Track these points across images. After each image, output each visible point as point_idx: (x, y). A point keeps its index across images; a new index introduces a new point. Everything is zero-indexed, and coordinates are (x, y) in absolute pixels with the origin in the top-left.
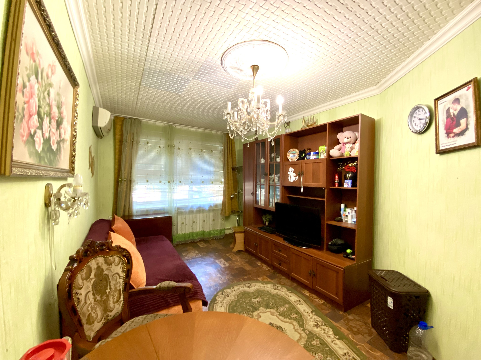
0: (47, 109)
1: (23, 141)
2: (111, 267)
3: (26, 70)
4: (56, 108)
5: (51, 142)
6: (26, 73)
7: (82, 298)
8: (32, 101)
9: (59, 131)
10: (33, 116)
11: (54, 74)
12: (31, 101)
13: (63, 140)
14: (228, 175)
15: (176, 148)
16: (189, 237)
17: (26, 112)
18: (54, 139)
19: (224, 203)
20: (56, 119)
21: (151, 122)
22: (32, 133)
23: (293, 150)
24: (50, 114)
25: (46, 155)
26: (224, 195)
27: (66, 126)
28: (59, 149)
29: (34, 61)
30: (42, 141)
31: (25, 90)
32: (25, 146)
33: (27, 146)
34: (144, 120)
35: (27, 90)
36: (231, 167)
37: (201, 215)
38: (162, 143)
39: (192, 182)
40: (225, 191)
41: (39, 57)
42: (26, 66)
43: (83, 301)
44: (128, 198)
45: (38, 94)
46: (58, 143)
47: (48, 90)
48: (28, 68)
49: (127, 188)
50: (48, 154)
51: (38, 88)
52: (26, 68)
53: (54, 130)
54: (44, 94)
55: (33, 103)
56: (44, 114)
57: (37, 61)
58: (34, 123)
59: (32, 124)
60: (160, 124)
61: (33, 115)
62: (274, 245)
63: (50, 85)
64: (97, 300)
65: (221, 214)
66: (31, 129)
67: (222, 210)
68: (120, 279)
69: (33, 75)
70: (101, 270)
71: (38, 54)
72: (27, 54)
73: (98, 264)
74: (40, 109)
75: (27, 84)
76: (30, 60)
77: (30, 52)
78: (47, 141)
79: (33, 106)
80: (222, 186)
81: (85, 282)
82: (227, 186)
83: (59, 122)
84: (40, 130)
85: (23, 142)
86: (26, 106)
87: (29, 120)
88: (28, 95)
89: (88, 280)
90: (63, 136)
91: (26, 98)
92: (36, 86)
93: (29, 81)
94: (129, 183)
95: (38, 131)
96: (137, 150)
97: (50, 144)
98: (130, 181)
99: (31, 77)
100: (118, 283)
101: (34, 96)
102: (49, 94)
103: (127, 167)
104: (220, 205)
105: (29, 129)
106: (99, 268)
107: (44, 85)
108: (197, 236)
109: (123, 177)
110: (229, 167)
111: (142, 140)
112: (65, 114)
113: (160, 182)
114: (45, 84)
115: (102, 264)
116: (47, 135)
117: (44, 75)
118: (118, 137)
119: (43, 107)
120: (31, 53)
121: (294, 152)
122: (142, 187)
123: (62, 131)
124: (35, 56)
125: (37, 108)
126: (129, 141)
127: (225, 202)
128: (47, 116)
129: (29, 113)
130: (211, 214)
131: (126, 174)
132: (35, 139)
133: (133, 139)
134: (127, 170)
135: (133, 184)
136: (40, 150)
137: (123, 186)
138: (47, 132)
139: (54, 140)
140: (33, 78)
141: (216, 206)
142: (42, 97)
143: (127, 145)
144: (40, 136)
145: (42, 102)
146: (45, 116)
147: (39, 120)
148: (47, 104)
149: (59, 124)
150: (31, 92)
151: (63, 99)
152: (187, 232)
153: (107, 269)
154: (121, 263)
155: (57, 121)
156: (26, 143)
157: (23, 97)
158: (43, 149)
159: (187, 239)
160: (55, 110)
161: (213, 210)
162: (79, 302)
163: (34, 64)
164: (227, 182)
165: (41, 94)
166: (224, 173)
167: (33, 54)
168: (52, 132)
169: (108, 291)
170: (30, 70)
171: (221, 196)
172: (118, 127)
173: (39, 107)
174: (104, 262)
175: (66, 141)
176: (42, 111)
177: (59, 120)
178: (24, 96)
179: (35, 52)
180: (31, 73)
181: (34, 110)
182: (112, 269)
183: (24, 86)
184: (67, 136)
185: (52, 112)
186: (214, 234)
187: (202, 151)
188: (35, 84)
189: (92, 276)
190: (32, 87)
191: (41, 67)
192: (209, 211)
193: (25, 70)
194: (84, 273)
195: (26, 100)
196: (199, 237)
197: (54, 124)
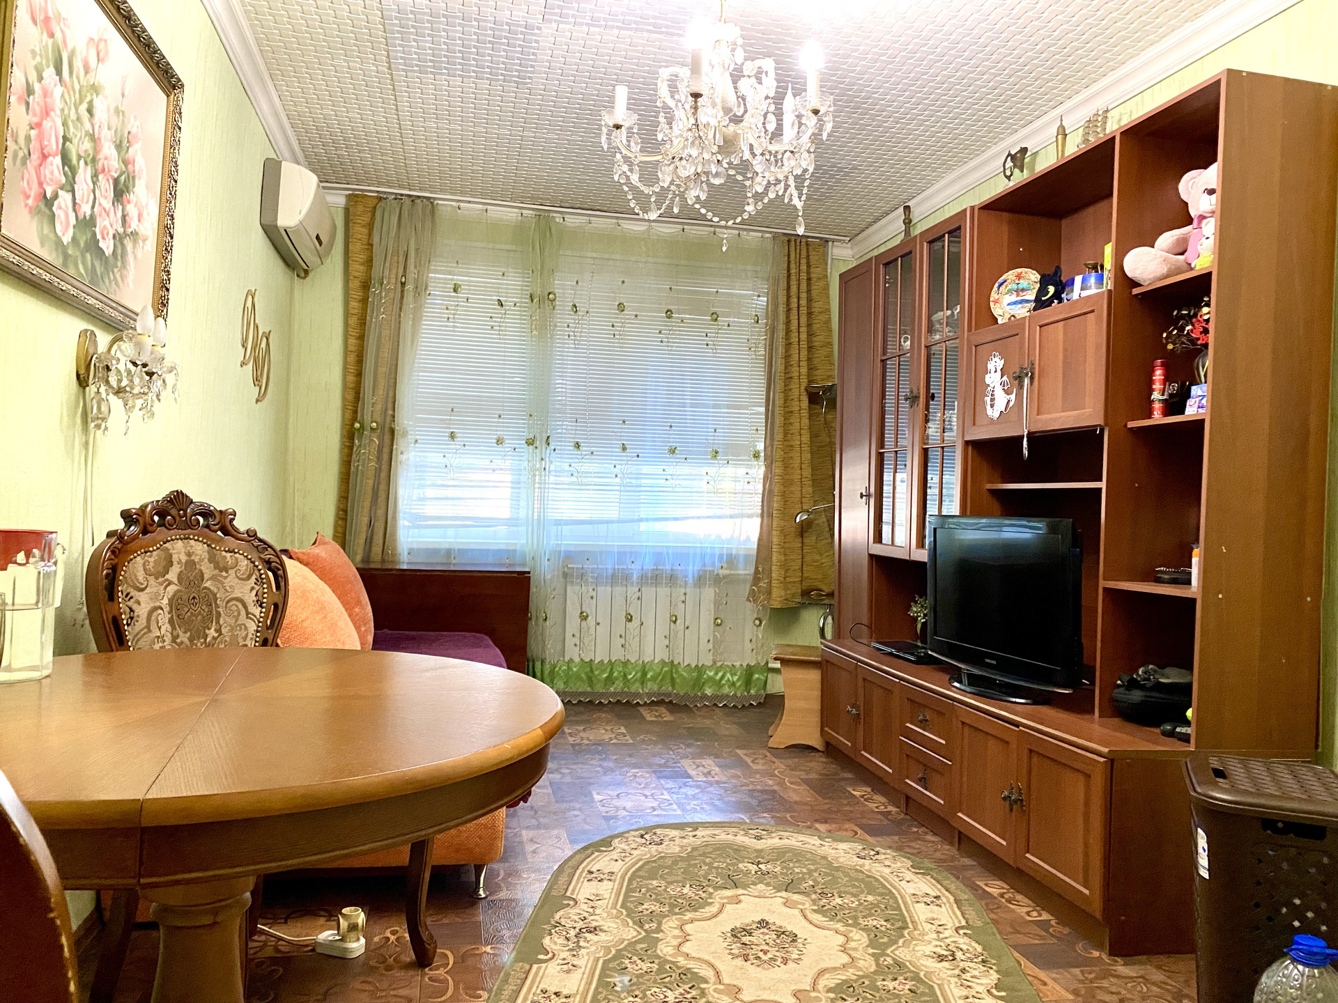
0: (87, 145)
1: (26, 205)
2: (226, 578)
3: (34, 58)
4: (113, 147)
5: (98, 230)
6: (33, 63)
7: (142, 611)
8: (50, 124)
9: (120, 207)
10: (51, 158)
11: (103, 60)
12: (47, 124)
13: (134, 234)
14: (786, 425)
15: (563, 304)
16: (610, 680)
17: (34, 145)
18: (108, 225)
19: (764, 544)
20: (112, 176)
21: (472, 208)
22: (48, 195)
23: (1019, 277)
24: (94, 160)
25: (83, 256)
26: (767, 513)
27: (145, 197)
28: (120, 253)
29: (51, 35)
30: (73, 221)
31: (31, 97)
32: (32, 218)
33: (36, 219)
34: (445, 202)
35: (37, 100)
36: (804, 385)
37: (663, 591)
38: (513, 285)
39: (624, 449)
40: (767, 496)
41: (62, 24)
42: (33, 48)
43: (142, 622)
44: (382, 494)
45: (62, 110)
46: (119, 238)
47: (88, 99)
48: (37, 50)
49: (379, 459)
50: (88, 256)
51: (63, 96)
52: (33, 52)
53: (107, 204)
54: (77, 109)
55: (51, 128)
56: (79, 158)
57: (58, 35)
58: (52, 173)
59: (48, 175)
60: (507, 213)
61: (49, 155)
62: (911, 701)
63: (95, 89)
64: (178, 641)
65: (753, 596)
66: (45, 186)
67: (756, 579)
68: (247, 617)
69: (48, 67)
70: (197, 571)
71: (59, 18)
72: (34, 21)
73: (189, 554)
74: (68, 143)
75: (37, 86)
76: (42, 33)
77: (40, 18)
78: (87, 224)
79: (51, 135)
80: (759, 470)
81: (151, 579)
82: (777, 469)
83: (121, 186)
84: (68, 191)
85: (28, 208)
86: (33, 133)
87: (40, 165)
88: (37, 109)
89: (161, 580)
90: (134, 225)
91: (35, 115)
92: (58, 91)
93: (40, 79)
94: (387, 437)
95: (61, 193)
96: (417, 320)
97: (94, 234)
98: (392, 431)
99: (43, 70)
100: (240, 625)
101: (52, 113)
102: (90, 111)
103: (382, 383)
104: (747, 557)
105: (40, 184)
106: (190, 564)
107: (77, 87)
108: (643, 681)
109: (367, 418)
110: (794, 385)
111: (439, 277)
112: (140, 164)
113: (499, 441)
114: (81, 87)
115: (201, 560)
116: (86, 209)
117: (78, 64)
118: (358, 269)
119: (75, 141)
120: (42, 18)
121: (1023, 284)
122: (435, 458)
123: (131, 210)
124: (53, 24)
125: (61, 141)
126: (391, 284)
127: (770, 542)
128: (86, 163)
129: (42, 149)
130: (709, 593)
131: (379, 407)
132: (54, 209)
133: (404, 275)
134: (381, 392)
135: (400, 444)
136: (66, 239)
137: (367, 449)
138: (87, 202)
139: (105, 227)
140: (50, 73)
141: (731, 560)
142: (73, 116)
143: (383, 296)
144: (67, 207)
145: (72, 130)
146: (82, 162)
147: (66, 168)
148: (86, 135)
149: (120, 191)
150: (46, 103)
151: (133, 125)
152: (600, 656)
153: (213, 578)
154: (254, 577)
155: (116, 181)
156: (34, 211)
157: (28, 113)
158: (74, 239)
159: (599, 688)
160: (108, 150)
161: (717, 580)
162: (132, 618)
163: (50, 41)
164: (779, 454)
165: (69, 109)
166: (769, 415)
167: (47, 20)
168: (100, 204)
169: (212, 633)
170: (41, 56)
171: (750, 516)
172: (360, 231)
173: (65, 139)
174: (206, 555)
175: (144, 240)
176: (73, 150)
177: (122, 178)
178: (30, 112)
179: (51, 15)
180: (44, 62)
181: (53, 145)
182: (227, 583)
183: (30, 91)
184: (148, 227)
185: (101, 156)
186: (718, 684)
187: (669, 313)
188: (55, 85)
189: (172, 575)
190: (45, 94)
191: (70, 47)
192: (700, 580)
193: (30, 55)
194: (152, 560)
195: (36, 120)
196: (651, 687)
197: (106, 186)
